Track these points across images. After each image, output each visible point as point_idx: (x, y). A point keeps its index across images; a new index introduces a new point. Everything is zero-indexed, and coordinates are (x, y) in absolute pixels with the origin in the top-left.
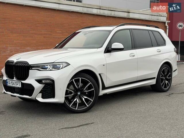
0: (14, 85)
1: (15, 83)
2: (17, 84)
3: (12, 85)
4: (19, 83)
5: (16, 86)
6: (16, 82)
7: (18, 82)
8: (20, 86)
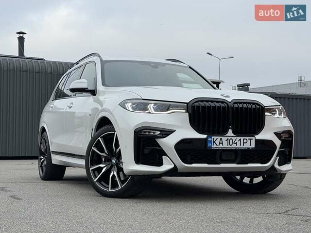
0: (234, 146)
1: (240, 140)
2: (244, 143)
3: (229, 146)
4: (249, 141)
5: (242, 146)
6: (242, 138)
7: (247, 138)
8: (253, 146)
